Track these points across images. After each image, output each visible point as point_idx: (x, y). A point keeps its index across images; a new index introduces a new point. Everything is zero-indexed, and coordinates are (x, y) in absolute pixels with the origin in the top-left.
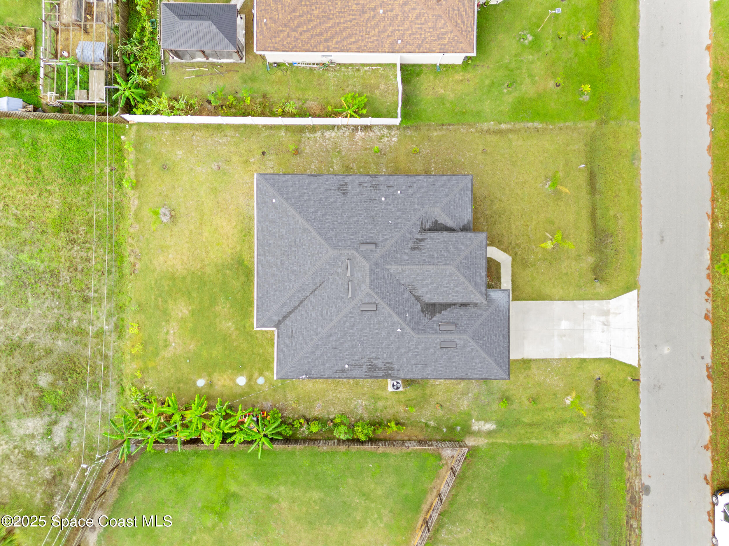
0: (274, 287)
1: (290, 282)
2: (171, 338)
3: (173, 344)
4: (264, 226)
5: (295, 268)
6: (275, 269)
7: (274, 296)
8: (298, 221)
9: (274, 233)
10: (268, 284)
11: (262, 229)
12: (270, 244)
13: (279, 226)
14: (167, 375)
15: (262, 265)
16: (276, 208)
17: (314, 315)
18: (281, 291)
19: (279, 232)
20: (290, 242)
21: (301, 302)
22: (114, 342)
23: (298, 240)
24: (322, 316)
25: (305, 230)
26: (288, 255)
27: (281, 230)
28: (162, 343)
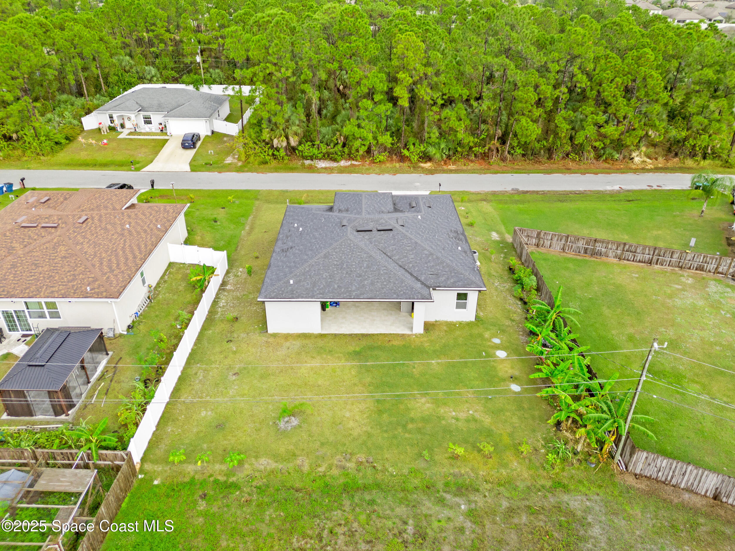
0: (385, 283)
1: (379, 270)
2: (462, 415)
3: (471, 412)
4: (318, 292)
5: (365, 265)
6: (366, 282)
7: (395, 283)
8: (316, 262)
9: (326, 283)
10: (383, 288)
11: (321, 294)
12: (338, 286)
13: (320, 279)
14: (515, 420)
15: (361, 294)
16: (300, 281)
17: (412, 256)
18: (390, 277)
19: (326, 278)
20: (337, 269)
21: (400, 266)
22: (485, 496)
23: (335, 262)
24: (412, 250)
25: (325, 256)
26: (351, 271)
27: (324, 277)
28: (473, 426)
